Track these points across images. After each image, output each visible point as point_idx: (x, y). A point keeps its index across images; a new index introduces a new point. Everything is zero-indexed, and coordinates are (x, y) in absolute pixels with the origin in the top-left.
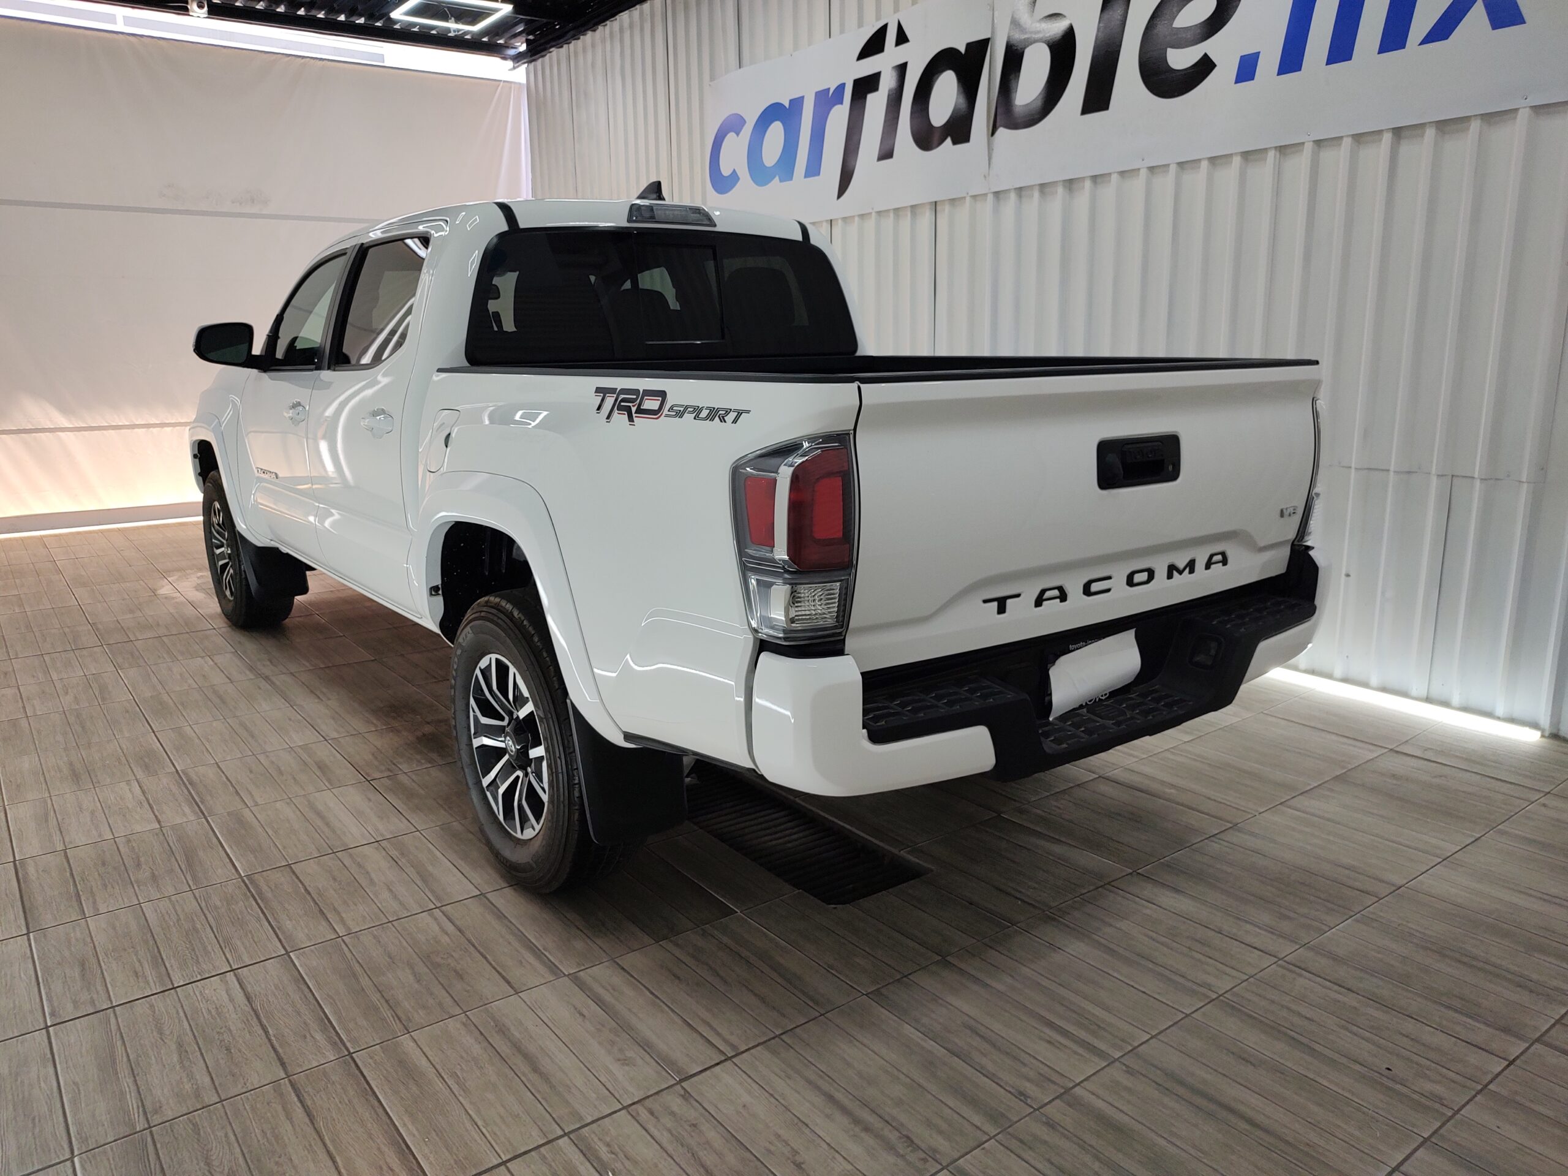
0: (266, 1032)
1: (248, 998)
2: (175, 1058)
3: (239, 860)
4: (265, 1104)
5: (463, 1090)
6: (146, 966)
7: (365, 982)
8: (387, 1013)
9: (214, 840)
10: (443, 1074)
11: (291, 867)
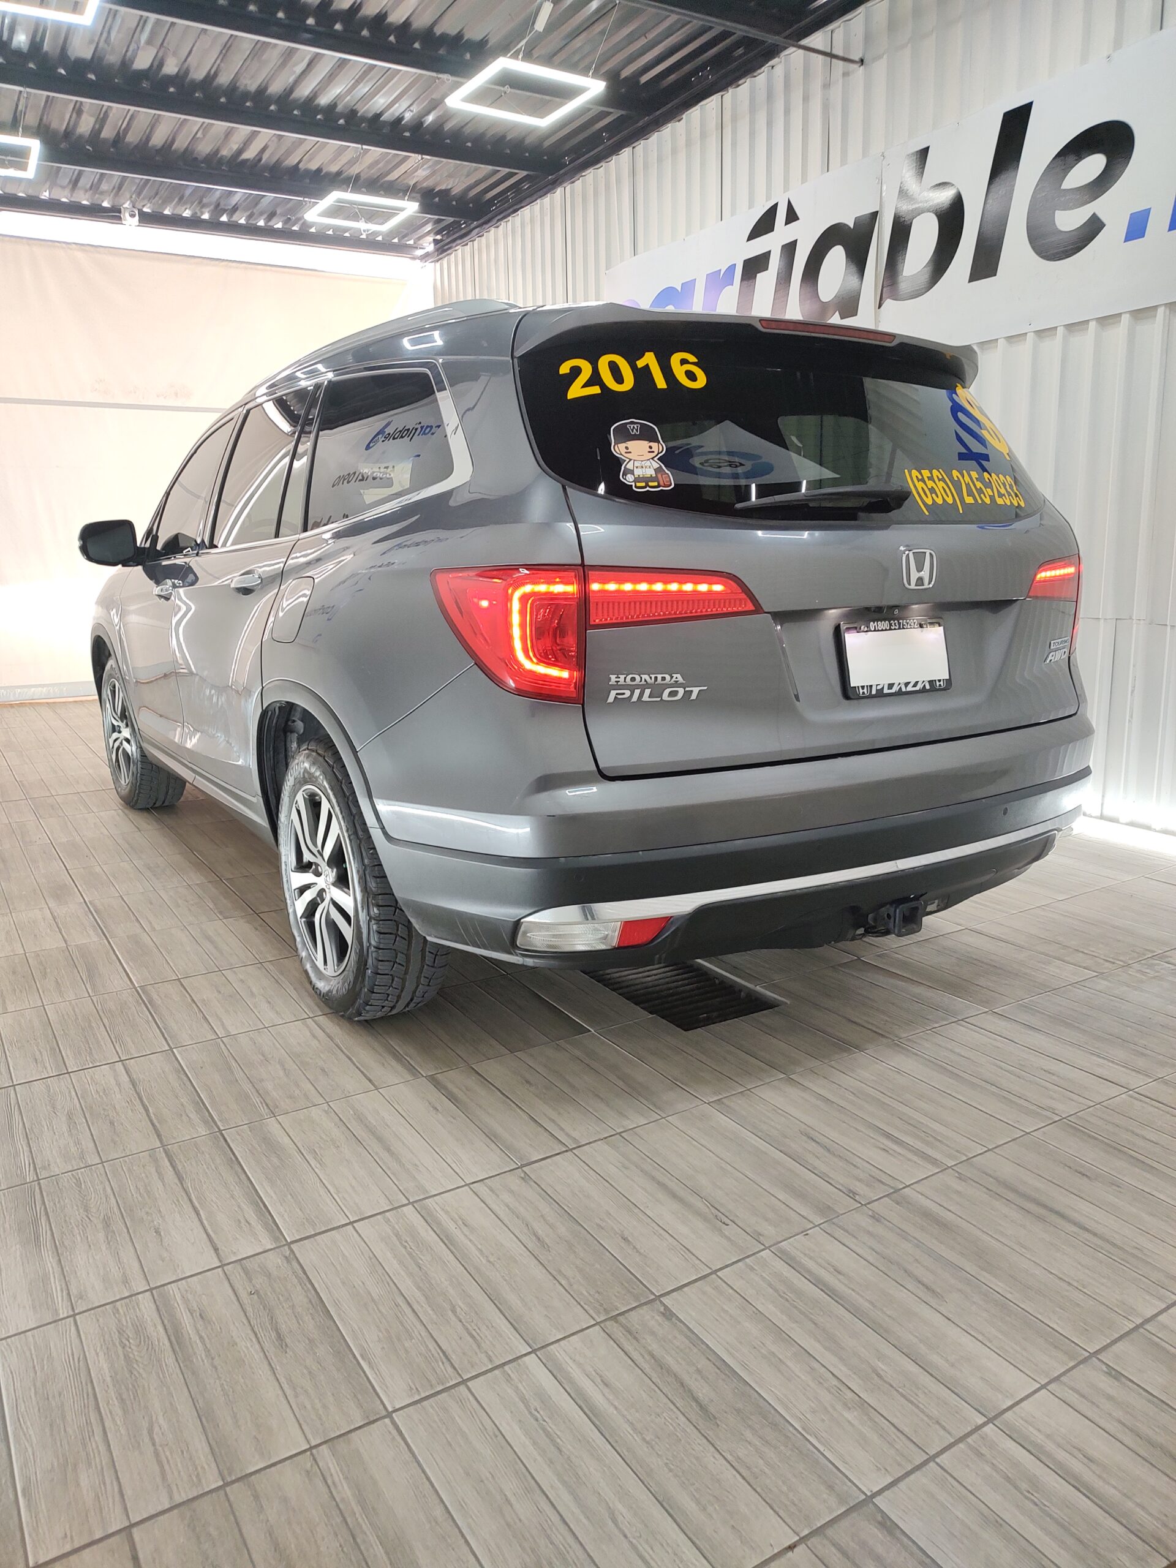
0: (147, 1110)
1: (133, 1083)
2: (65, 1128)
3: (134, 975)
4: (141, 1166)
5: (320, 1164)
6: (44, 1053)
7: (239, 1074)
8: (256, 1100)
9: (114, 957)
10: (302, 1151)
11: (180, 982)
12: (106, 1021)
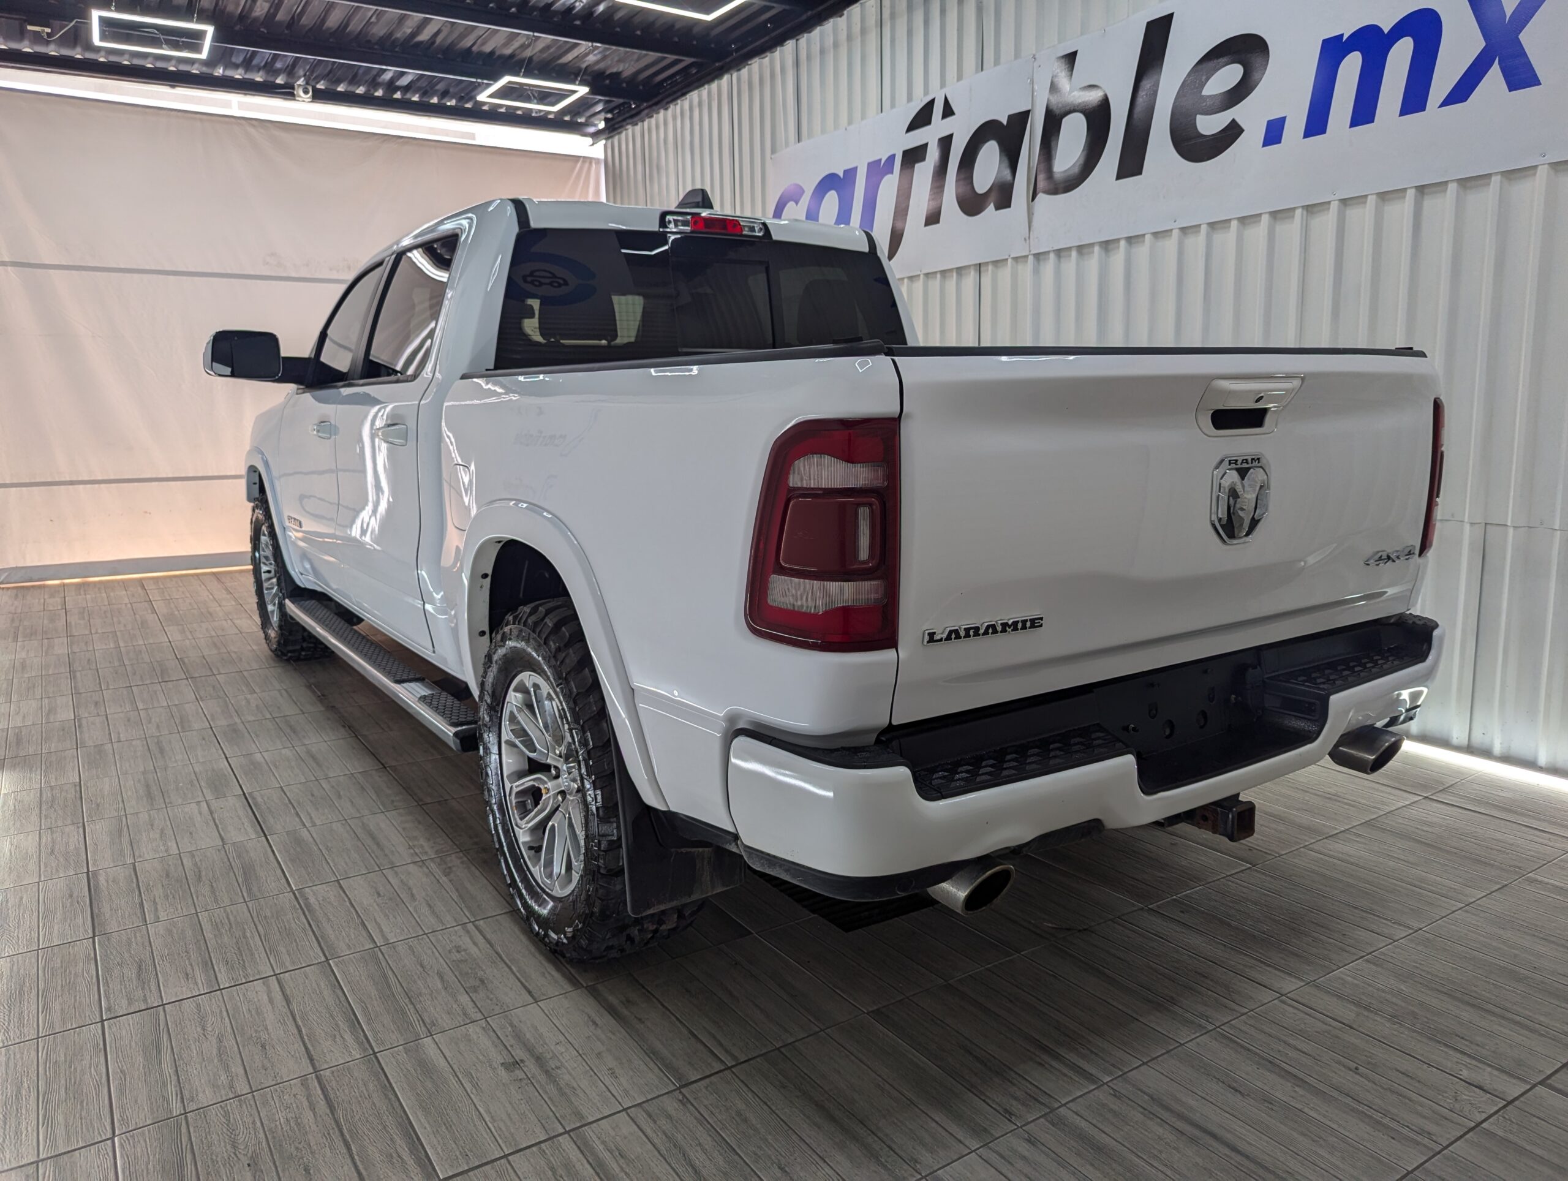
0: (300, 1031)
1: (287, 999)
2: (215, 1052)
3: (291, 875)
4: (292, 1095)
5: (475, 1088)
6: (196, 968)
7: (395, 987)
8: (413, 1016)
9: (273, 858)
10: (458, 1074)
11: (340, 884)
12: (260, 928)
